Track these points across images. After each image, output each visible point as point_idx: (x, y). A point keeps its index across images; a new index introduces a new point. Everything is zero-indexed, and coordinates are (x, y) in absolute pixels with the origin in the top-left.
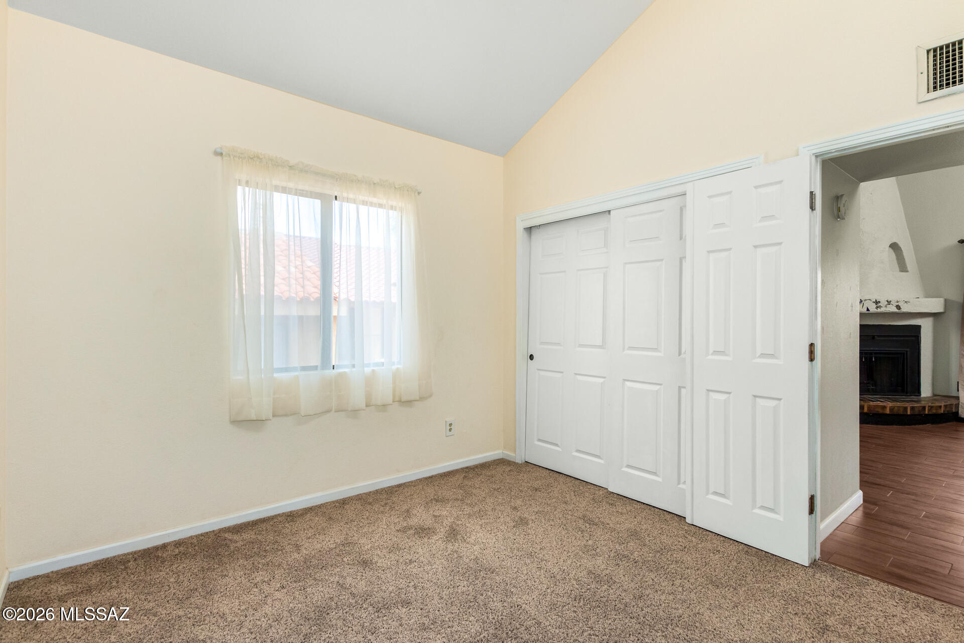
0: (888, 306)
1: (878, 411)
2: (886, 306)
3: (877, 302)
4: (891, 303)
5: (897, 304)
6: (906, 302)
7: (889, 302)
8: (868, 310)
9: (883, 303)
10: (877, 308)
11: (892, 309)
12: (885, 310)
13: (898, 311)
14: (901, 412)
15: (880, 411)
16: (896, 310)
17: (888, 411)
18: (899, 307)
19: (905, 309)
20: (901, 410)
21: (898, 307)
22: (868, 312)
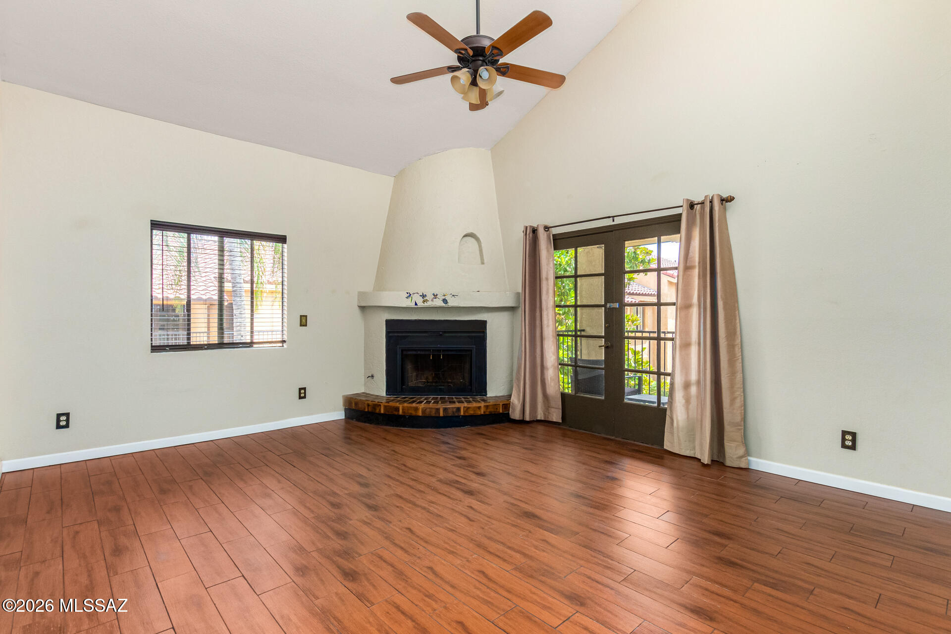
0: (434, 300)
1: (411, 413)
2: (432, 300)
3: (423, 296)
4: (438, 296)
5: (444, 297)
6: (453, 295)
7: (435, 296)
8: (416, 304)
9: (429, 297)
10: (424, 302)
11: (439, 303)
12: (432, 304)
13: (444, 305)
14: (433, 414)
15: (414, 413)
16: (443, 304)
17: (420, 414)
18: (447, 301)
19: (452, 303)
20: (434, 411)
21: (445, 301)
22: (416, 306)
